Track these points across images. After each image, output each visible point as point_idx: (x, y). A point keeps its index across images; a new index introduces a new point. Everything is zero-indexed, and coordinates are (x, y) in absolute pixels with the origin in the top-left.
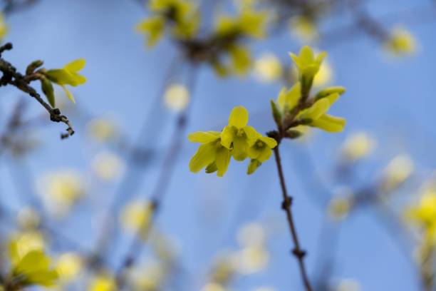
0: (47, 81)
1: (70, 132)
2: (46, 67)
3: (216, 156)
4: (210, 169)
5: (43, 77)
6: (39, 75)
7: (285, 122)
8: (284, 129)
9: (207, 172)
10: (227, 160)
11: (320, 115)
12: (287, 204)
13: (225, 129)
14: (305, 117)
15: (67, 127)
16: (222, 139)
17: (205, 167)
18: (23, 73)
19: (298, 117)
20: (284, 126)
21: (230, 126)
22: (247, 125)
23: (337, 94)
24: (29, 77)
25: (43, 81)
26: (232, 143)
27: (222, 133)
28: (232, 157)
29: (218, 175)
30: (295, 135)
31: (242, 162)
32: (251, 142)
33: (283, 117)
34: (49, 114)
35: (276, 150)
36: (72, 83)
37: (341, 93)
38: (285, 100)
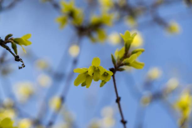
0: (14, 43)
1: (23, 66)
2: (14, 37)
3: (86, 79)
4: (83, 85)
5: (12, 41)
6: (10, 40)
7: (118, 64)
8: (117, 67)
9: (82, 86)
10: (91, 81)
11: (133, 61)
12: (118, 100)
13: (90, 67)
14: (126, 62)
15: (22, 64)
16: (89, 72)
17: (81, 84)
18: (4, 39)
19: (123, 62)
20: (117, 66)
21: (92, 65)
22: (100, 65)
23: (141, 52)
24: (6, 41)
25: (12, 43)
26: (93, 73)
27: (89, 68)
28: (93, 80)
29: (86, 87)
30: (122, 70)
31: (97, 82)
32: (102, 73)
33: (117, 62)
34: (14, 58)
35: (113, 76)
36: (25, 44)
37: (143, 51)
38: (118, 54)
